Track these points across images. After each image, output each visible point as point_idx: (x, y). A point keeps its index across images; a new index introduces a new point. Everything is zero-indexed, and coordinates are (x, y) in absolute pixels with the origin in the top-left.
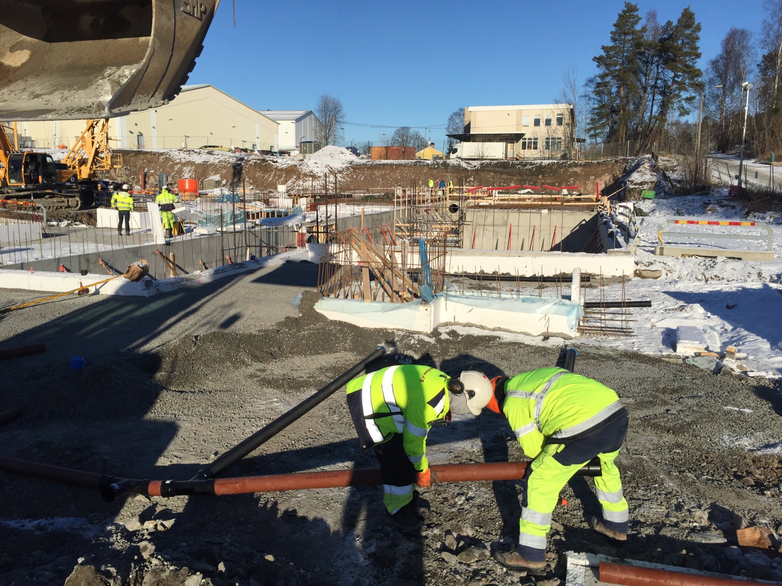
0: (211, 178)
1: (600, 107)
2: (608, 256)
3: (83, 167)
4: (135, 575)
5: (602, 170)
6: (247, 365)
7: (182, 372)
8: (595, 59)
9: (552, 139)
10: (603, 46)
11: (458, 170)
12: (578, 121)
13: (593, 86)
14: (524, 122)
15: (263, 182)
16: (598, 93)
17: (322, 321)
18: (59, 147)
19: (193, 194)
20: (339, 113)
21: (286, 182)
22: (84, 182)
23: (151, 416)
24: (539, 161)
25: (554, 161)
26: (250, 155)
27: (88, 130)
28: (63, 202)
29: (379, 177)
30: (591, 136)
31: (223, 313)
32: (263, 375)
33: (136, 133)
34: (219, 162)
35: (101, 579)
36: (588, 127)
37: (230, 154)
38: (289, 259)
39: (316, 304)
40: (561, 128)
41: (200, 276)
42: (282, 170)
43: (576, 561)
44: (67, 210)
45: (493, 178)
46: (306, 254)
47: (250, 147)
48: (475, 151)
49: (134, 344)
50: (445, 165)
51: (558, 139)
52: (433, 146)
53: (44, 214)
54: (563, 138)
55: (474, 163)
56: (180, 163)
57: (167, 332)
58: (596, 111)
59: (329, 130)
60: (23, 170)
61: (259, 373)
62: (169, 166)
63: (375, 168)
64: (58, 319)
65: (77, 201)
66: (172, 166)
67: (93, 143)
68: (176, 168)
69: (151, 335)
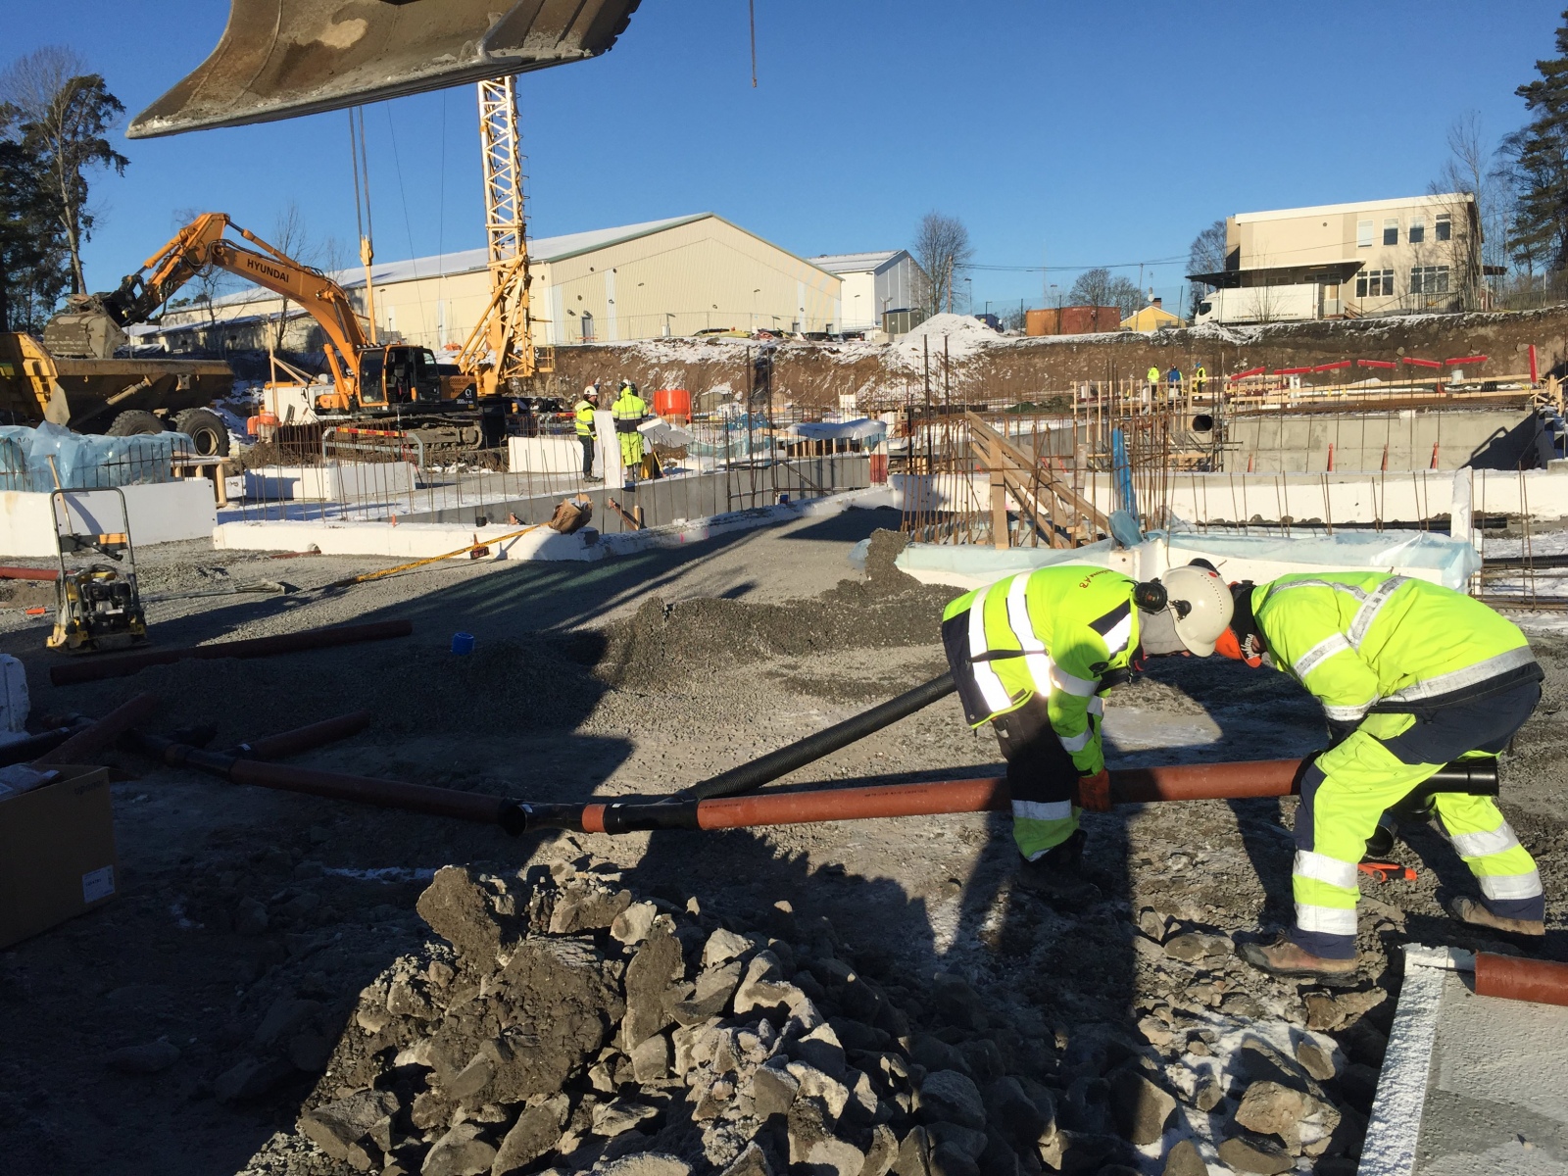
0: (714, 389)
1: (1537, 195)
2: (1551, 473)
3: (487, 375)
4: (538, 901)
5: (1548, 330)
6: (764, 659)
7: (644, 663)
8: (1521, 91)
9: (1427, 269)
10: (1538, 62)
11: (1214, 346)
12: (1487, 228)
13: (1519, 151)
14: (1361, 239)
15: (813, 392)
16: (1531, 164)
17: (912, 588)
18: (448, 347)
19: (680, 416)
20: (960, 248)
21: (857, 390)
22: (489, 400)
23: (587, 728)
24: (1396, 319)
25: (1433, 316)
26: (788, 342)
27: (495, 305)
28: (452, 434)
29: (1043, 371)
30: (1518, 259)
31: (723, 581)
32: (791, 673)
33: (580, 314)
34: (730, 358)
35: (479, 892)
36: (1510, 239)
37: (750, 342)
38: (855, 504)
39: (900, 556)
40: (1448, 246)
41: (683, 528)
42: (848, 366)
43: (1424, 960)
44: (459, 448)
45: (1291, 359)
46: (889, 494)
47: (784, 326)
48: (1250, 306)
49: (561, 625)
50: (1185, 338)
51: (1441, 268)
52: (1157, 304)
53: (420, 452)
54: (1452, 266)
55: (1249, 330)
56: (658, 365)
57: (621, 608)
58: (1529, 203)
59: (941, 283)
60: (384, 378)
61: (785, 671)
62: (639, 372)
63: (1035, 354)
64: (434, 593)
65: (477, 432)
66: (644, 372)
67: (503, 327)
68: (651, 374)
69: (592, 612)
